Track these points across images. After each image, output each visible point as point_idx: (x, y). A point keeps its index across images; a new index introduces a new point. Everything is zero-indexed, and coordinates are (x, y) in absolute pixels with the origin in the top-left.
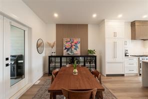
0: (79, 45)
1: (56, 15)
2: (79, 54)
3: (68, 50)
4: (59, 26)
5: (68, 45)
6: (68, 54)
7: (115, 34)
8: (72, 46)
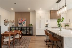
0: (25, 22)
1: (12, 9)
2: (25, 26)
3: (20, 24)
4: (16, 13)
5: (20, 22)
6: (20, 26)
7: (40, 17)
8: (22, 22)
